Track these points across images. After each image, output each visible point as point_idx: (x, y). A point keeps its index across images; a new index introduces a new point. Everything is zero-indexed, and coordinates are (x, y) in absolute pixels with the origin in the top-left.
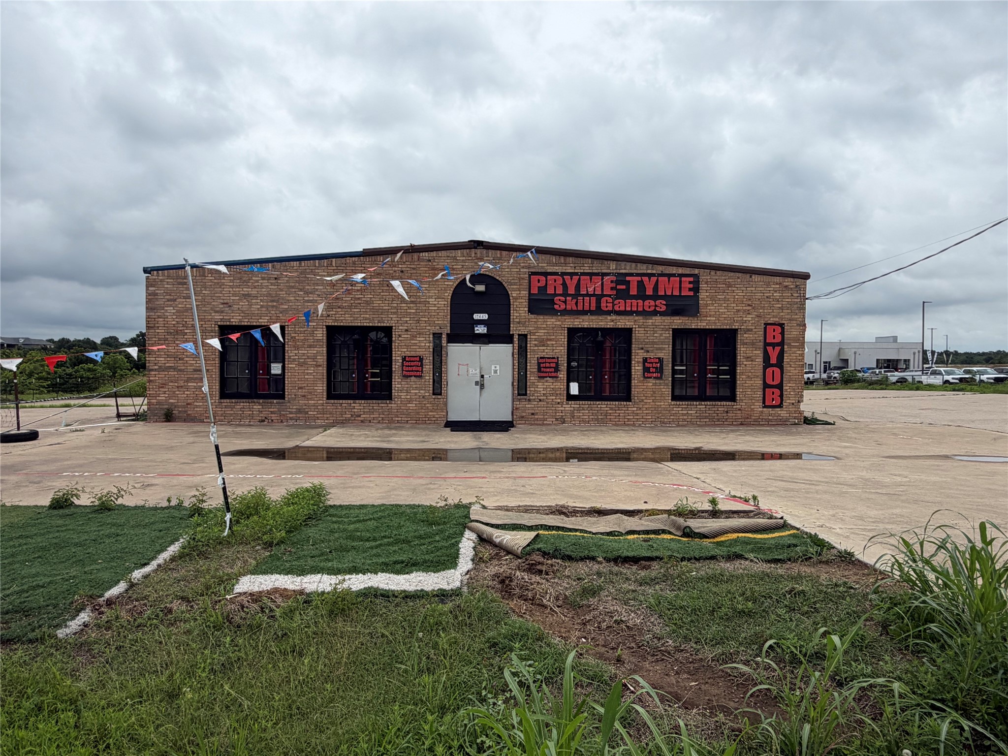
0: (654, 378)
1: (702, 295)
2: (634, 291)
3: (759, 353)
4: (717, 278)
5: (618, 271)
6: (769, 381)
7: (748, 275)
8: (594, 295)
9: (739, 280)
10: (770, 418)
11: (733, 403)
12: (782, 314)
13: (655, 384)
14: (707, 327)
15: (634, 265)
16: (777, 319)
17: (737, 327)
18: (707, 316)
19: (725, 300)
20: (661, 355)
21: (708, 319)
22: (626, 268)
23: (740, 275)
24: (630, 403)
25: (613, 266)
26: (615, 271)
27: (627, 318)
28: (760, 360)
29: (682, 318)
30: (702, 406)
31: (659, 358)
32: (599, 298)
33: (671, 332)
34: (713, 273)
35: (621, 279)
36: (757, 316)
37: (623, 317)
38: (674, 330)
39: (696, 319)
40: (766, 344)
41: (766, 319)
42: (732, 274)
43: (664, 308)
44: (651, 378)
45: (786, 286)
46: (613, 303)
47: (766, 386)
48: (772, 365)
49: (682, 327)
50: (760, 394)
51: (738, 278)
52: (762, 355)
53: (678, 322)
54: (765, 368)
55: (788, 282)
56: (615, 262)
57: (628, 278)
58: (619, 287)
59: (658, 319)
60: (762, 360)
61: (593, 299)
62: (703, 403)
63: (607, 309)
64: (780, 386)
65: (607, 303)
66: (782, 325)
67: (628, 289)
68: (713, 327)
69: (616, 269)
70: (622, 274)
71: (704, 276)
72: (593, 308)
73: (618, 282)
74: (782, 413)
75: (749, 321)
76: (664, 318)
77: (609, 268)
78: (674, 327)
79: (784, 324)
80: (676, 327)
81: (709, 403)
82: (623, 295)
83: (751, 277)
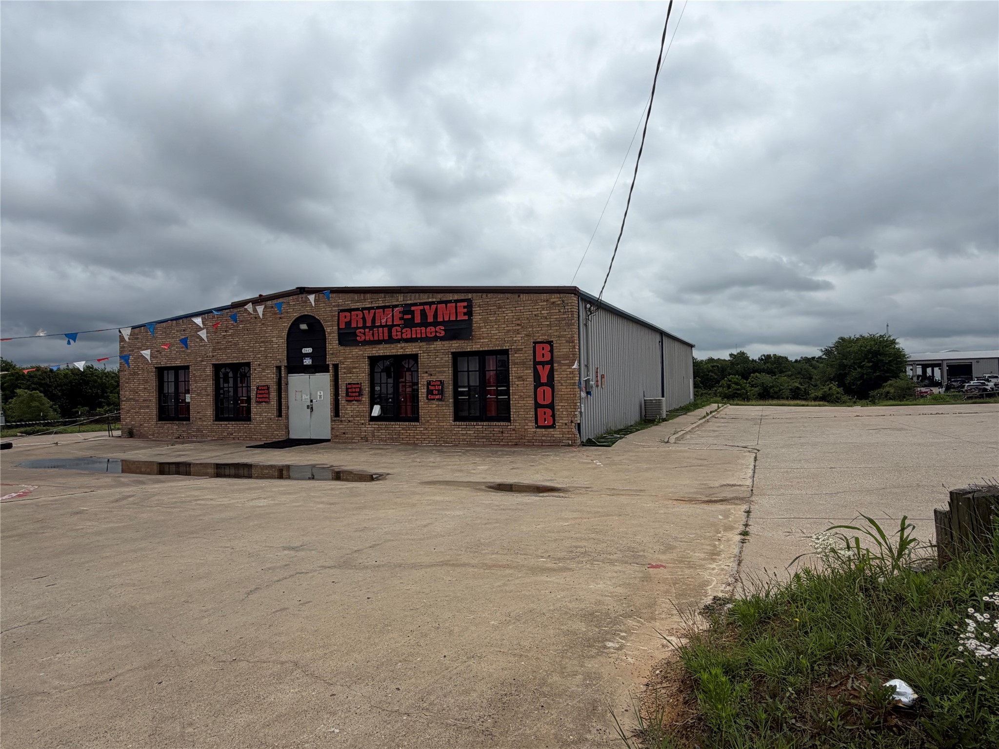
0: (437, 399)
1: (476, 318)
2: (418, 320)
3: (530, 372)
4: (488, 300)
5: (405, 302)
6: (541, 402)
7: (516, 295)
8: (386, 326)
9: (508, 301)
10: (543, 438)
11: (507, 424)
12: (550, 331)
13: (438, 406)
14: (481, 349)
15: (417, 295)
16: (546, 337)
17: (507, 348)
18: (480, 339)
19: (496, 321)
20: (442, 378)
21: (482, 341)
22: (411, 299)
23: (509, 295)
24: (418, 424)
25: (400, 299)
26: (402, 303)
27: (414, 344)
28: (531, 379)
29: (459, 342)
30: (480, 426)
31: (441, 381)
32: (390, 328)
33: (450, 356)
34: (484, 295)
35: (407, 309)
36: (527, 335)
37: (410, 344)
38: (453, 353)
39: (471, 342)
40: (536, 363)
41: (535, 338)
42: (502, 295)
43: (443, 333)
44: (434, 399)
45: (553, 303)
46: (401, 332)
47: (537, 406)
48: (543, 385)
49: (459, 350)
50: (532, 413)
51: (508, 298)
52: (532, 374)
53: (456, 346)
54: (536, 388)
55: (555, 298)
56: (402, 294)
57: (413, 308)
58: (406, 317)
59: (438, 344)
60: (532, 380)
61: (386, 329)
62: (480, 423)
63: (397, 338)
64: (551, 406)
65: (397, 332)
66: (550, 343)
67: (413, 318)
68: (486, 349)
69: (404, 301)
70: (408, 304)
71: (477, 300)
72: (386, 338)
73: (404, 313)
74: (556, 433)
75: (519, 340)
76: (443, 343)
77: (397, 300)
78: (452, 351)
79: (552, 341)
80: (454, 350)
81: (485, 424)
82: (409, 324)
83: (519, 296)
